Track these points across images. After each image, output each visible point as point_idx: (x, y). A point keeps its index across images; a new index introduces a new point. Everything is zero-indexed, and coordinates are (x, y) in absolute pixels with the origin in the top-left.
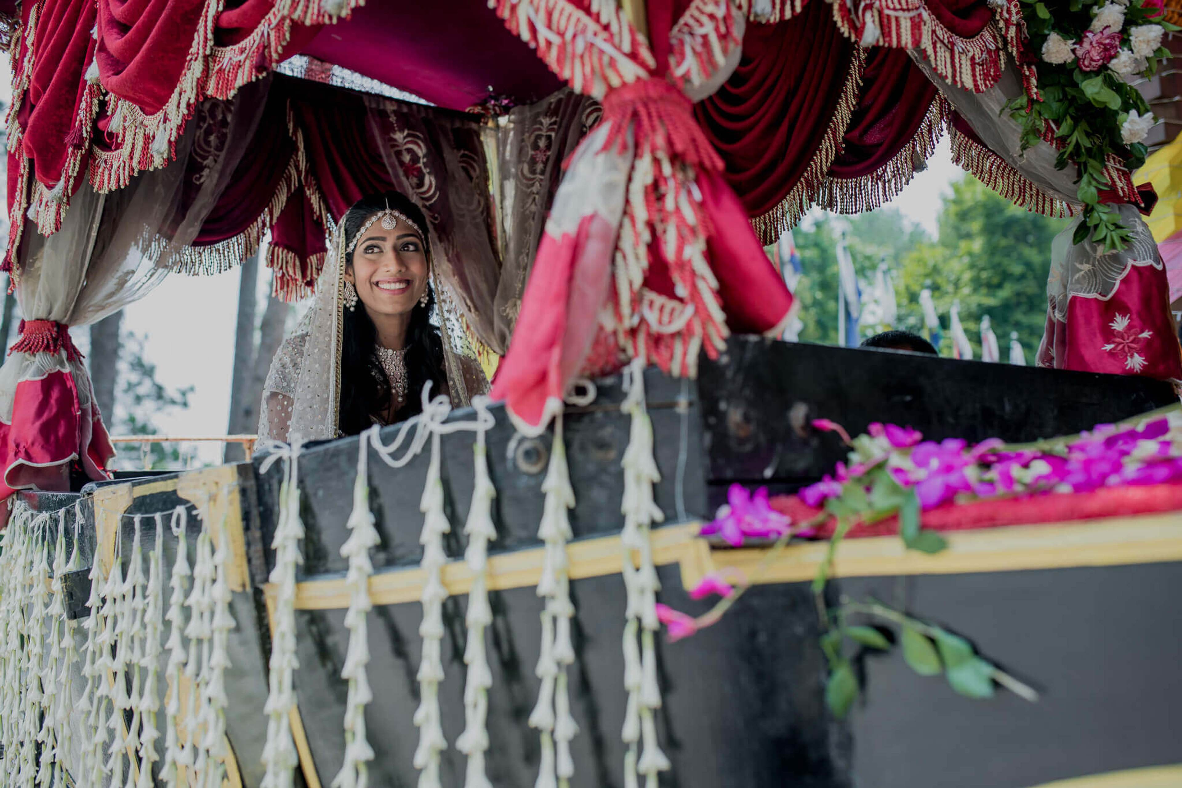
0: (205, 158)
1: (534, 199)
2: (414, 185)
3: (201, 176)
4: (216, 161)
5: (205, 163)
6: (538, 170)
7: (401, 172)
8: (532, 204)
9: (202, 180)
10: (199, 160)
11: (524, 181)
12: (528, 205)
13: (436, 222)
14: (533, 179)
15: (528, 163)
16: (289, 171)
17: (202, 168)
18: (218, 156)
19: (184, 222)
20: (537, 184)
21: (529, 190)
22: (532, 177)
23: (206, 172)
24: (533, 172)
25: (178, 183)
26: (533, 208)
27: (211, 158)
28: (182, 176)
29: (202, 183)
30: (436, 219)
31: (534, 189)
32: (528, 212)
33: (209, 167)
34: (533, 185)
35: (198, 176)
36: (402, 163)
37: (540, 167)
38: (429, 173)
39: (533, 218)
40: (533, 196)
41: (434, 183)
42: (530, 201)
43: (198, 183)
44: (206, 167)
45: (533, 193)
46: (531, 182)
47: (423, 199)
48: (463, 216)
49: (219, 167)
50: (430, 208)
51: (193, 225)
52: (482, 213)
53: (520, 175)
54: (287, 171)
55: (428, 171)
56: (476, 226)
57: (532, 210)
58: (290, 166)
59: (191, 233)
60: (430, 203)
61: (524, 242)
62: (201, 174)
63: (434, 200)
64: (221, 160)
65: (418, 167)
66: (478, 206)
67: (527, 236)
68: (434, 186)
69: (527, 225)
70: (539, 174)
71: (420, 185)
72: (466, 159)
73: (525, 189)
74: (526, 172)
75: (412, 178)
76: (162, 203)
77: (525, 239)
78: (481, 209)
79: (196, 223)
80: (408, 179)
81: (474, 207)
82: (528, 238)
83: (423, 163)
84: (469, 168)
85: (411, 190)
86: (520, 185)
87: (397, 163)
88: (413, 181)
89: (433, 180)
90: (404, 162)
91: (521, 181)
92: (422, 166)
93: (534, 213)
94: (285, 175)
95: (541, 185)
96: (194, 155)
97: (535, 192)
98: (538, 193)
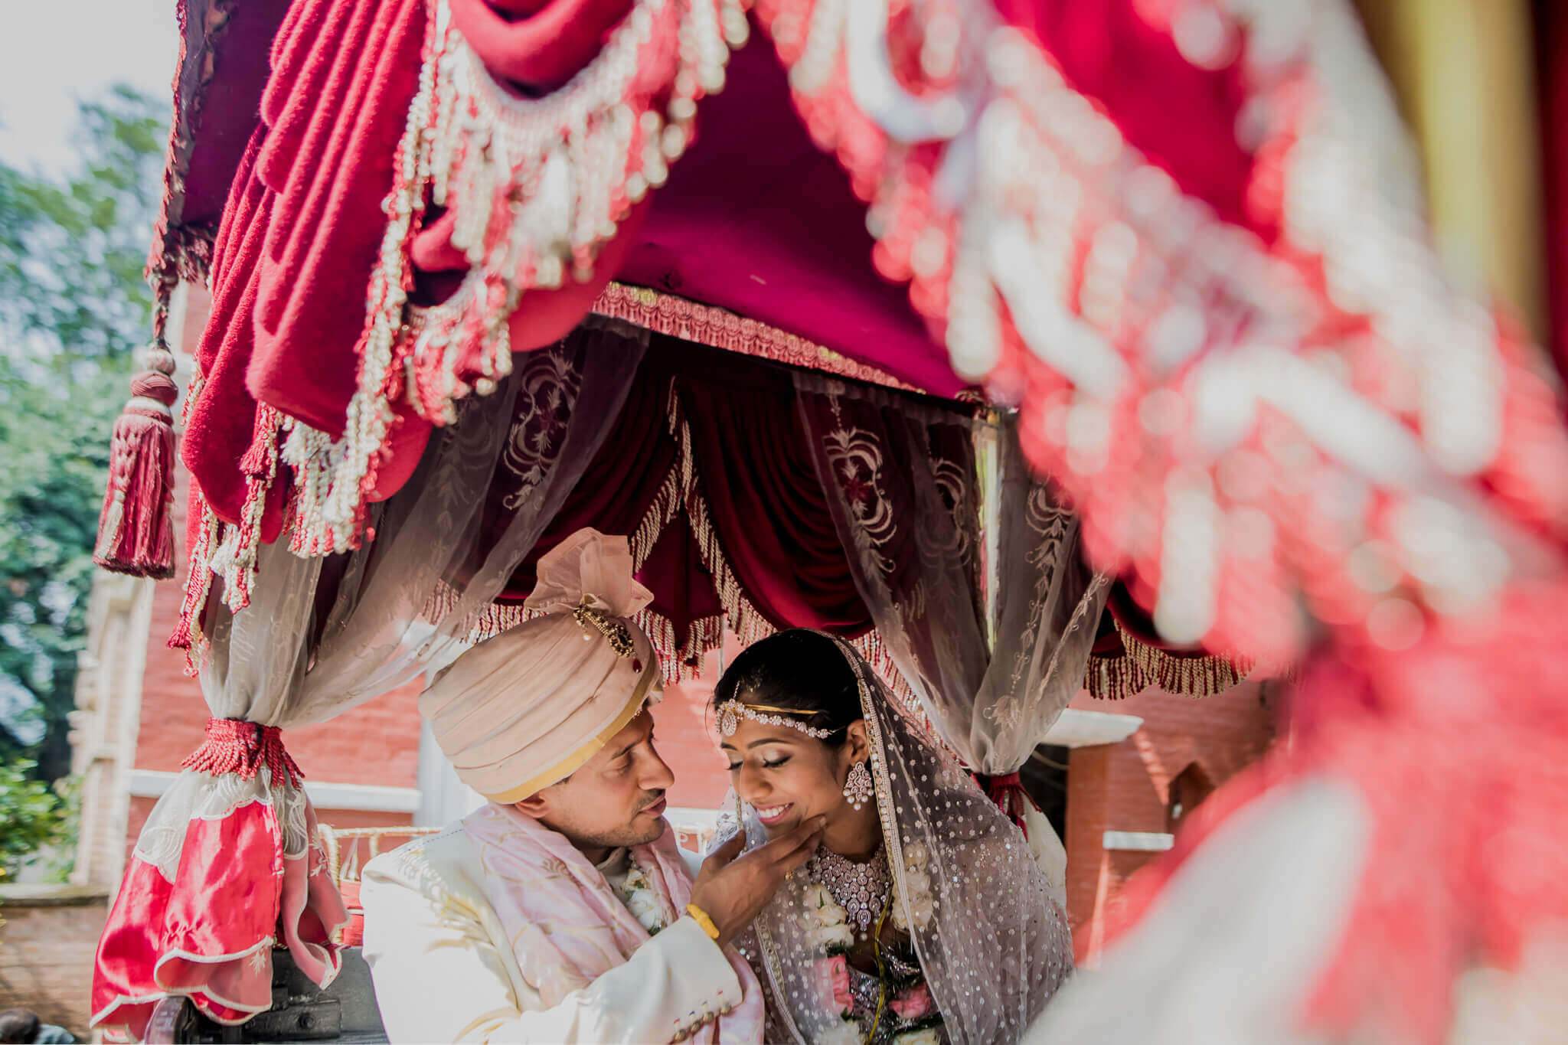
0: (525, 469)
1: (1052, 546)
2: (860, 514)
3: (516, 498)
4: (543, 474)
5: (525, 476)
6: (1062, 500)
7: (841, 491)
8: (1048, 552)
9: (517, 504)
10: (516, 472)
11: (1038, 517)
12: (1041, 555)
13: (891, 571)
14: (1051, 515)
15: (1045, 489)
16: (667, 489)
17: (520, 483)
18: (548, 466)
19: (481, 572)
20: (1058, 522)
21: (1045, 531)
22: (1051, 511)
23: (526, 490)
24: (1052, 501)
25: (475, 507)
26: (1049, 559)
27: (536, 468)
28: (481, 499)
29: (517, 509)
30: (890, 566)
31: (1053, 531)
32: (1040, 565)
33: (531, 483)
34: (1051, 524)
35: (511, 496)
36: (843, 479)
37: (1064, 494)
39: (1049, 577)
40: (1050, 541)
41: (890, 512)
42: (1045, 547)
43: (511, 508)
44: (528, 482)
45: (1051, 537)
46: (1048, 520)
47: (872, 535)
48: (932, 561)
49: (547, 483)
50: (881, 550)
51: (496, 576)
52: (963, 558)
53: (1032, 508)
54: (663, 489)
55: (883, 493)
56: (953, 576)
57: (1049, 564)
58: (670, 480)
59: (492, 587)
60: (882, 541)
61: (1030, 611)
62: (517, 494)
63: (889, 537)
64: (552, 472)
65: (867, 487)
66: (960, 546)
67: (1036, 603)
68: (890, 516)
69: (1038, 585)
70: (1062, 507)
71: (870, 513)
72: (946, 473)
73: (1037, 529)
74: (1042, 504)
75: (857, 503)
76: (447, 542)
77: (1033, 606)
78: (964, 550)
79: (501, 573)
80: (851, 504)
81: (954, 546)
82: (1037, 605)
83: (877, 480)
84: (949, 486)
85: (854, 521)
86: (1029, 522)
87: (835, 479)
88: (859, 507)
89: (889, 507)
90: (846, 478)
91: (1032, 518)
92: (875, 486)
93: (1051, 569)
94: (659, 495)
95: (1064, 526)
96: (507, 463)
97: (1054, 535)
98: (1060, 537)
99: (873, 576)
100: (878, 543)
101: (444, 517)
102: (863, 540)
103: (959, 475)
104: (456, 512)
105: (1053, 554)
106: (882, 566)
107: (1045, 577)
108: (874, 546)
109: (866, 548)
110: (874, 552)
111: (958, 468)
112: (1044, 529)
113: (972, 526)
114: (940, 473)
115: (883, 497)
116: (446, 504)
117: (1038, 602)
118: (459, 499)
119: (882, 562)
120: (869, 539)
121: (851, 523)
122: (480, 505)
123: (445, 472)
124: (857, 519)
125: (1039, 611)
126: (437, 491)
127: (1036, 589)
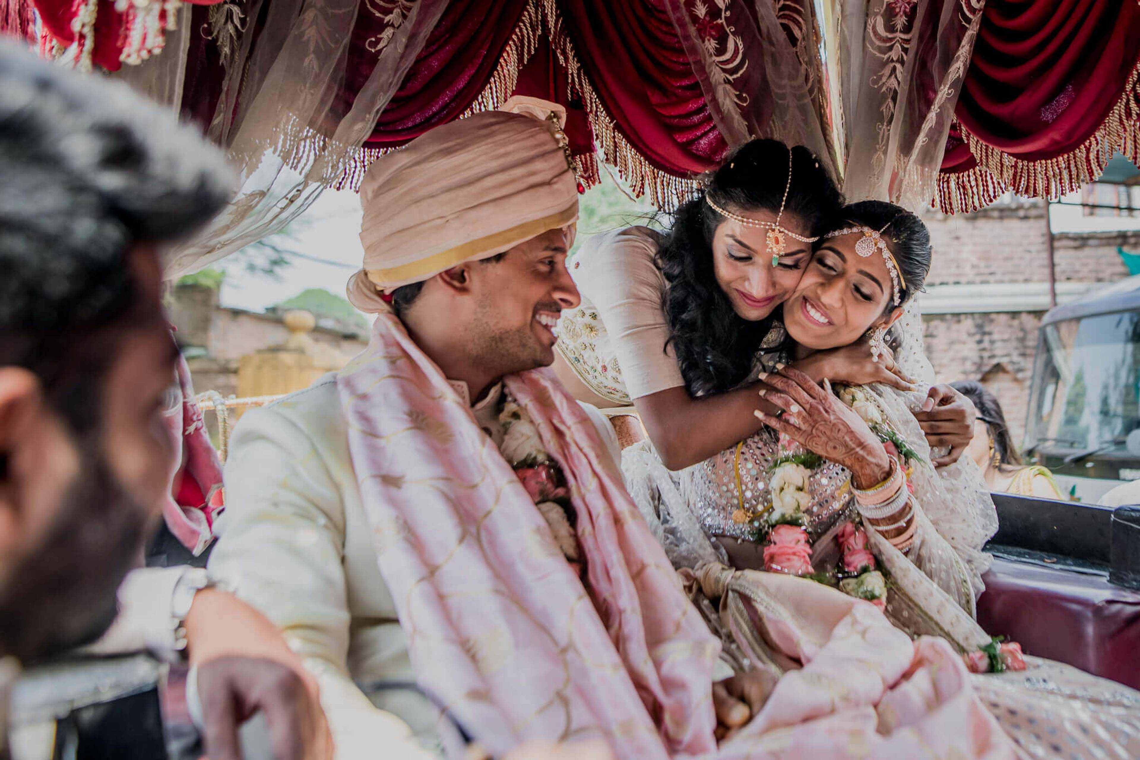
0: (388, 12)
1: (894, 69)
2: (712, 51)
3: (378, 41)
4: (404, 17)
5: (387, 19)
6: (899, 27)
7: (692, 30)
8: (890, 75)
9: (379, 47)
10: (378, 14)
11: (878, 43)
12: (884, 80)
13: (745, 105)
14: (891, 40)
15: (882, 16)
16: (521, 30)
17: (382, 26)
18: (409, 9)
19: (349, 115)
20: (898, 47)
21: (886, 57)
22: (890, 36)
23: (388, 32)
24: (891, 28)
25: (341, 50)
26: (893, 83)
27: (397, 11)
28: (346, 40)
29: (380, 51)
30: (744, 100)
31: (894, 55)
32: (884, 89)
33: (392, 25)
34: (891, 48)
35: (373, 39)
36: (695, 19)
37: (901, 21)
38: (734, 33)
39: (894, 99)
40: (892, 65)
41: (741, 47)
42: (887, 71)
43: (373, 51)
44: (388, 25)
45: (892, 61)
46: (888, 45)
47: (724, 71)
48: (783, 97)
49: (409, 25)
50: (734, 84)
51: (363, 120)
52: (811, 91)
53: (872, 35)
54: (517, 30)
55: (733, 30)
56: (803, 109)
57: (893, 87)
58: (523, 22)
59: (361, 130)
60: (735, 76)
61: (879, 133)
62: (379, 36)
63: (741, 72)
64: (413, 15)
65: (717, 24)
66: (807, 79)
67: (883, 125)
68: (741, 52)
69: (883, 108)
70: (901, 32)
71: (721, 50)
72: (787, 12)
73: (878, 55)
74: (881, 30)
75: (709, 40)
76: (315, 85)
77: (880, 129)
78: (810, 84)
79: (368, 116)
80: (703, 42)
81: (801, 79)
82: (884, 127)
83: (726, 18)
84: (792, 25)
85: (707, 57)
86: (871, 49)
87: (687, 19)
88: (711, 44)
89: (740, 43)
90: (697, 17)
91: (872, 43)
92: (724, 23)
93: (896, 92)
94: (514, 37)
95: (905, 50)
96: (369, 6)
97: (895, 59)
98: (902, 62)
99: (729, 110)
100: (731, 78)
101: (310, 62)
102: (717, 76)
103: (799, 13)
104: (323, 55)
105: (896, 77)
106: (736, 100)
107: (890, 100)
108: (727, 81)
109: (720, 84)
110: (728, 87)
111: (798, 7)
112: (885, 54)
113: (815, 63)
114: (781, 13)
115: (732, 33)
116: (312, 49)
117: (885, 124)
118: (324, 41)
119: (737, 96)
120: (723, 75)
121: (705, 60)
122: (345, 47)
123: (309, 15)
124: (711, 55)
125: (886, 133)
126: (301, 35)
127: (882, 111)
